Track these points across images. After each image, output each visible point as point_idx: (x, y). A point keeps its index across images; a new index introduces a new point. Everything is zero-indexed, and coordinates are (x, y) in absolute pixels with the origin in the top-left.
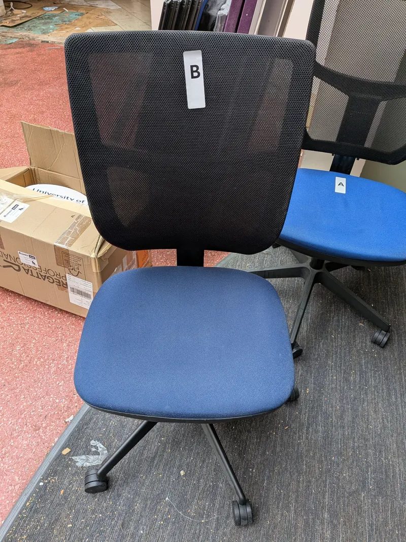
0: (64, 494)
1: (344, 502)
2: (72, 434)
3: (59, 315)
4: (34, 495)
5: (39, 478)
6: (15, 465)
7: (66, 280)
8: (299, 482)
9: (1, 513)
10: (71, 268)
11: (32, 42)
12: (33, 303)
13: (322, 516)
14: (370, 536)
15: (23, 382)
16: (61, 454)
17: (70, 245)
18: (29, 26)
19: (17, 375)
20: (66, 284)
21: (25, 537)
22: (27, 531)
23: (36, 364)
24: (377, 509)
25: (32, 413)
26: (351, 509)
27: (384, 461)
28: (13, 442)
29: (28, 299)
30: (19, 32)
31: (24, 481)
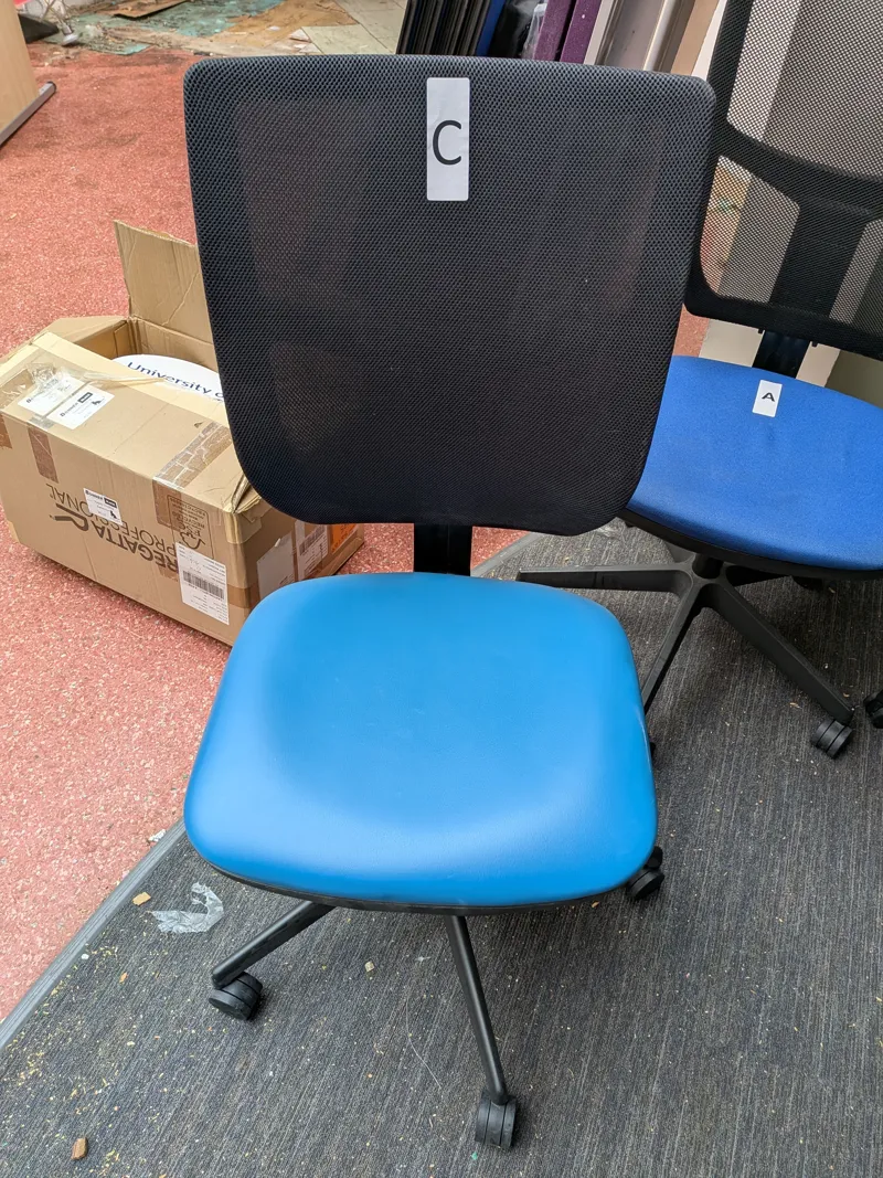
0: (126, 981)
1: (697, 1065)
2: (157, 868)
3: (162, 627)
4: (69, 976)
5: (82, 945)
6: (40, 915)
7: (175, 555)
8: (608, 1014)
9: (3, 1004)
10: (186, 531)
11: (176, 53)
12: (113, 599)
13: (646, 1088)
14: (741, 1141)
15: (74, 753)
16: (131, 902)
17: (185, 483)
18: (172, 19)
19: (63, 738)
20: (176, 565)
21: (42, 1054)
22: (46, 1043)
23: (104, 722)
24: (765, 1088)
25: (84, 817)
26: (709, 1084)
27: (798, 994)
28: (41, 870)
29: (104, 589)
30: (151, 29)
31: (53, 948)
